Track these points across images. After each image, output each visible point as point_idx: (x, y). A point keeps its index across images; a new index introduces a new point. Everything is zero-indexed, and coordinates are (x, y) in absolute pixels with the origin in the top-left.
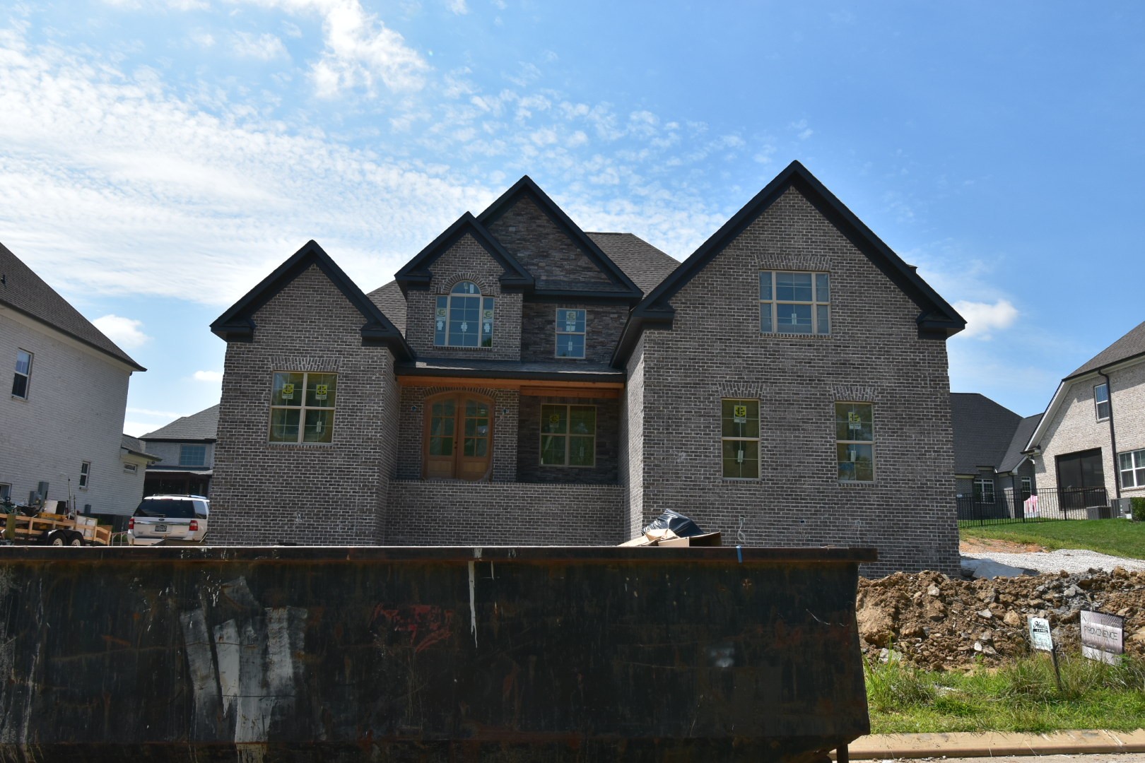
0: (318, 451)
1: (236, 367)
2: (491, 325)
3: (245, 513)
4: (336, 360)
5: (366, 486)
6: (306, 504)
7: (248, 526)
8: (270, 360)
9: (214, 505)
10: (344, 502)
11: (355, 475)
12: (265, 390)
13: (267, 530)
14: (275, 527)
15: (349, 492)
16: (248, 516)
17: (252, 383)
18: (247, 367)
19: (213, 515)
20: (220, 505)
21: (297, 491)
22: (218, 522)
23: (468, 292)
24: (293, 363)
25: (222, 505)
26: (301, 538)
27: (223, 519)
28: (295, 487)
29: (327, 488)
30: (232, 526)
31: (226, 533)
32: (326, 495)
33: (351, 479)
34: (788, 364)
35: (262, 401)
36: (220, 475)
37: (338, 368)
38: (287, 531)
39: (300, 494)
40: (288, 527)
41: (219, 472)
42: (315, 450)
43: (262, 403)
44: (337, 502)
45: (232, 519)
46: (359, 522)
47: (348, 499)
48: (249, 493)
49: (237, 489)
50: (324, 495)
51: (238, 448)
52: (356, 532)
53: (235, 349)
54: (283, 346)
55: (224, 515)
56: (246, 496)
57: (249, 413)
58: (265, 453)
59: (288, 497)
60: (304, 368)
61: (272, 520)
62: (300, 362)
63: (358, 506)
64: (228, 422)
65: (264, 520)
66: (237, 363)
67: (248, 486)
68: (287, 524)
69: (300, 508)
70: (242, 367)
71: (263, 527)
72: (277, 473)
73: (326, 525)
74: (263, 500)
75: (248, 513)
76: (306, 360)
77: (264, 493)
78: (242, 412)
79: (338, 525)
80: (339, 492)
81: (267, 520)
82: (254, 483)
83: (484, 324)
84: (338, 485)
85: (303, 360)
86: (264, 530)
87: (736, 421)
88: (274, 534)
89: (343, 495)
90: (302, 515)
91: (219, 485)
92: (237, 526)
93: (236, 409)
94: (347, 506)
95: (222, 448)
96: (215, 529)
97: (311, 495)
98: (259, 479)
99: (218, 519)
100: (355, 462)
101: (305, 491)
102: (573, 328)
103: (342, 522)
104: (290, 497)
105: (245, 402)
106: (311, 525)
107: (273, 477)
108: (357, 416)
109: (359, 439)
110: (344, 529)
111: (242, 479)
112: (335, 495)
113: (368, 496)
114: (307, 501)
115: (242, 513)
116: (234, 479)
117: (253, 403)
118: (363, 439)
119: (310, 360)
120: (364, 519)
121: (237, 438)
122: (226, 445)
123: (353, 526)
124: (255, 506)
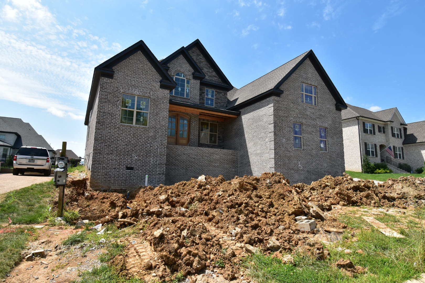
0: (142, 129)
1: (105, 88)
2: (189, 90)
3: (110, 153)
4: (149, 93)
5: (162, 145)
6: (138, 151)
7: (112, 159)
8: (121, 88)
9: (95, 149)
10: (153, 151)
11: (158, 140)
12: (119, 101)
13: (121, 161)
14: (124, 160)
15: (156, 147)
16: (112, 155)
17: (113, 97)
18: (110, 89)
19: (95, 154)
20: (98, 149)
21: (134, 145)
22: (97, 157)
23: (181, 76)
24: (131, 91)
25: (99, 150)
26: (136, 165)
27: (100, 156)
28: (133, 143)
29: (146, 145)
30: (104, 159)
31: (102, 162)
32: (146, 147)
33: (156, 141)
34: (308, 113)
35: (118, 105)
36: (98, 136)
37: (150, 95)
38: (129, 162)
39: (135, 147)
40: (130, 160)
41: (98, 134)
42: (141, 129)
43: (117, 106)
44: (151, 151)
45: (104, 156)
46: (160, 159)
47: (155, 150)
48: (112, 145)
49: (107, 143)
50: (145, 147)
51: (107, 125)
52: (159, 163)
53: (105, 80)
54: (126, 83)
55: (100, 154)
56: (111, 146)
57: (112, 109)
58: (119, 128)
59: (130, 148)
60: (136, 94)
61: (123, 157)
62: (134, 91)
63: (159, 153)
64: (102, 112)
65: (119, 157)
66: (106, 87)
67: (111, 142)
68: (129, 159)
69: (135, 152)
70: (108, 89)
71: (118, 160)
72: (125, 137)
73: (146, 160)
74: (119, 148)
75: (112, 153)
76: (137, 90)
77: (119, 145)
78: (109, 109)
79: (151, 160)
80: (151, 147)
81: (121, 157)
82: (115, 140)
83: (186, 89)
84: (151, 144)
85: (136, 90)
86: (119, 161)
87: (296, 130)
88: (124, 163)
89: (153, 148)
90: (136, 155)
91: (98, 140)
92: (107, 159)
93: (105, 107)
94: (154, 152)
95: (99, 124)
96: (96, 160)
97: (140, 147)
98: (117, 139)
99: (97, 155)
100: (158, 135)
101: (137, 145)
102: (211, 96)
103: (153, 159)
104: (131, 148)
105: (110, 105)
106: (140, 159)
107: (123, 138)
108: (158, 116)
109: (159, 125)
110: (154, 162)
111: (109, 138)
112: (150, 148)
113: (163, 149)
114: (138, 150)
115: (109, 153)
116: (105, 138)
117: (113, 105)
118: (161, 126)
119: (139, 91)
120: (161, 158)
121: (106, 120)
122: (101, 122)
123: (157, 161)
124: (115, 151)
